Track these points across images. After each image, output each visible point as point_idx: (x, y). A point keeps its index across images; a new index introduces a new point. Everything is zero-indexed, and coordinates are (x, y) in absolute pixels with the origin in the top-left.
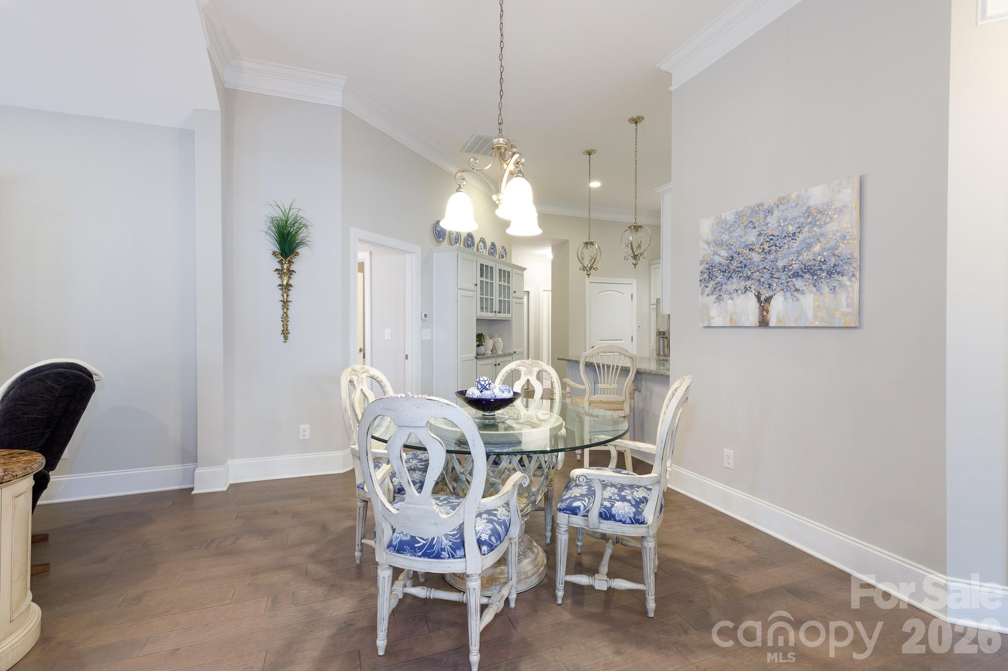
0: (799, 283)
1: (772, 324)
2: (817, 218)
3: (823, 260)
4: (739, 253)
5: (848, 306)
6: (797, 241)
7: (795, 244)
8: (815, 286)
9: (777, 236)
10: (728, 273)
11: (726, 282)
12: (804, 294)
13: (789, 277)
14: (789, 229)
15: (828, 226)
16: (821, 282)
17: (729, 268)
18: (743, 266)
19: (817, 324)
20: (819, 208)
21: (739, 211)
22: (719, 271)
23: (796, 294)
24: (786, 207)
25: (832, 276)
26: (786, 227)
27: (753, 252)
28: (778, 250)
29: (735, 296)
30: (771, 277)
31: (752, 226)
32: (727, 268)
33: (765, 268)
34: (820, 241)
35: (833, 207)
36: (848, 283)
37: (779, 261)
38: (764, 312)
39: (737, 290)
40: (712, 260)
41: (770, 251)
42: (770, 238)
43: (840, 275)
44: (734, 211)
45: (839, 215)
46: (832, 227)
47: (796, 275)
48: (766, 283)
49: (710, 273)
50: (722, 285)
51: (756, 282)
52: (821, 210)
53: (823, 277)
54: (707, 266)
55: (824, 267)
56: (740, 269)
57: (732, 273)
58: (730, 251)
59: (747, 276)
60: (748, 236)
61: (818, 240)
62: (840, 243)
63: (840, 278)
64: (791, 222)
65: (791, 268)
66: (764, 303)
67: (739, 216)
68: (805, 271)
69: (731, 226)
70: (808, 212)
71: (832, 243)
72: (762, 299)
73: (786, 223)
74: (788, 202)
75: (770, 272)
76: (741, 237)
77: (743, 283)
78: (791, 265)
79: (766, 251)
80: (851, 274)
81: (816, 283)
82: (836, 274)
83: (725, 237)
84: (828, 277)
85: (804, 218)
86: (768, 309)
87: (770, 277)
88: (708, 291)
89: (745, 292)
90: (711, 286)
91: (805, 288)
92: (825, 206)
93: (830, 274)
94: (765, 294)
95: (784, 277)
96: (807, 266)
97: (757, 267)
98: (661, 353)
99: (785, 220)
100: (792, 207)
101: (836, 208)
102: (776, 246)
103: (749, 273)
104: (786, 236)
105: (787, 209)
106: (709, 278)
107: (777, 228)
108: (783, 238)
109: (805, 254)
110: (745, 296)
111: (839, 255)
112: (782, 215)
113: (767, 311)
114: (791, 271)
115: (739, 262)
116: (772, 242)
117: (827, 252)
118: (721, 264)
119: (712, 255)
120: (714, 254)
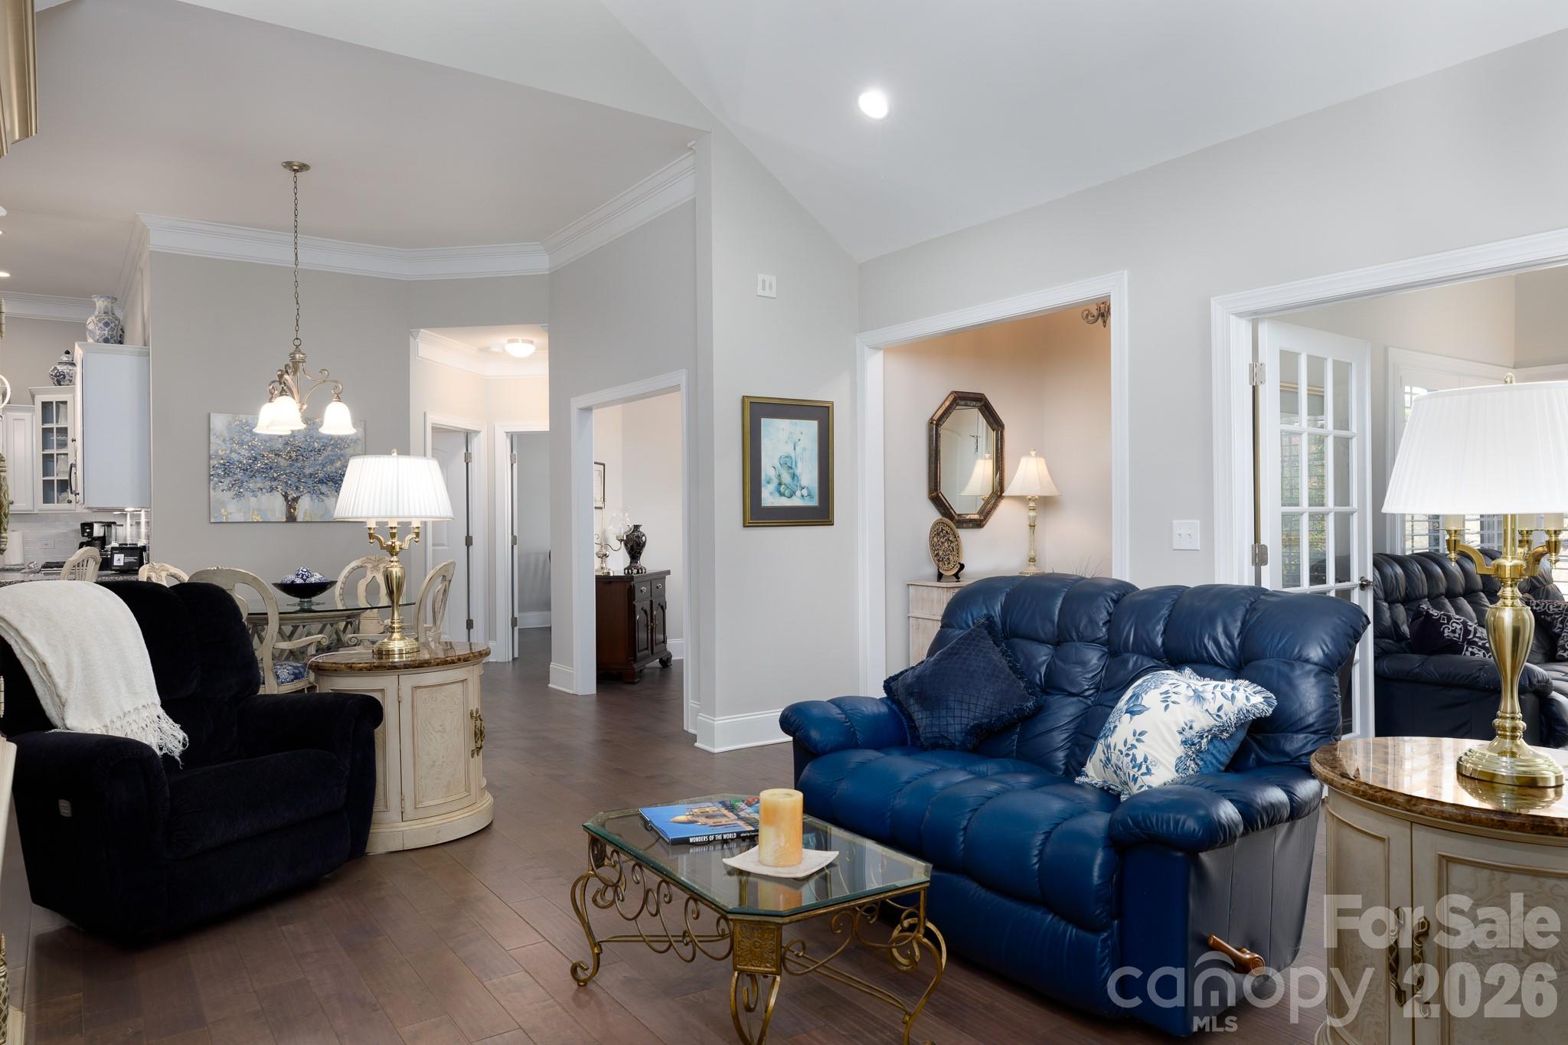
0: (324, 488)
1: (299, 519)
2: (338, 442)
4: (263, 456)
6: (322, 456)
7: (320, 458)
9: (304, 448)
10: (250, 472)
11: (248, 480)
13: (315, 483)
15: (347, 450)
17: (251, 468)
18: (268, 468)
22: (238, 469)
23: (321, 496)
27: (280, 457)
28: (305, 460)
29: (259, 494)
30: (299, 481)
32: (248, 467)
33: (292, 473)
34: (340, 460)
37: (306, 469)
38: (292, 509)
39: (261, 489)
40: (228, 456)
41: (297, 459)
45: (354, 444)
46: (349, 452)
47: (321, 482)
48: (293, 485)
49: (226, 469)
50: (242, 482)
51: (283, 483)
54: (222, 461)
56: (265, 470)
57: (255, 472)
58: (252, 452)
59: (273, 477)
60: (274, 443)
61: (339, 458)
64: (317, 440)
65: (317, 476)
66: (291, 503)
68: (328, 479)
72: (289, 498)
73: (313, 440)
75: (297, 476)
76: (266, 441)
77: (268, 483)
78: (317, 474)
79: (293, 458)
83: (246, 438)
85: (328, 440)
86: (296, 507)
87: (297, 481)
88: (222, 486)
89: (271, 491)
90: (228, 482)
91: (328, 492)
94: (293, 494)
95: (310, 482)
96: (331, 477)
97: (284, 470)
99: (311, 437)
101: (352, 439)
102: (303, 456)
103: (275, 475)
104: (312, 450)
106: (225, 474)
107: (303, 442)
108: (310, 451)
109: (329, 467)
110: (271, 495)
112: (308, 432)
113: (295, 509)
114: (316, 478)
115: (264, 463)
116: (299, 452)
118: (241, 462)
119: (228, 452)
120: (231, 451)
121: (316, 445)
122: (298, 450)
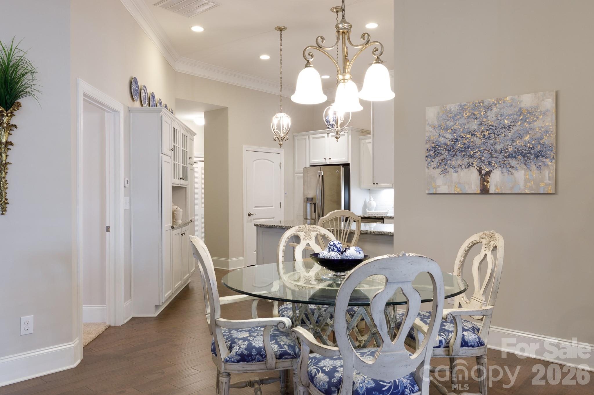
0: (513, 162)
1: (492, 191)
2: (527, 117)
3: (531, 146)
4: (463, 137)
5: (550, 179)
6: (511, 132)
7: (510, 134)
8: (525, 165)
9: (495, 126)
10: (453, 152)
11: (451, 158)
12: (517, 170)
13: (506, 157)
14: (505, 122)
15: (535, 123)
16: (530, 162)
17: (454, 148)
18: (466, 147)
19: (527, 191)
20: (529, 110)
21: (463, 104)
22: (444, 150)
23: (510, 169)
24: (503, 106)
25: (539, 158)
26: (502, 121)
27: (475, 137)
28: (497, 137)
29: (459, 170)
30: (491, 157)
31: (474, 117)
32: (451, 148)
33: (485, 150)
34: (529, 133)
35: (539, 110)
36: (550, 163)
37: (497, 145)
38: (485, 182)
39: (461, 166)
40: (437, 141)
41: (489, 137)
42: (489, 127)
43: (544, 157)
44: (458, 104)
45: (543, 116)
46: (537, 124)
47: (511, 156)
48: (486, 161)
49: (436, 150)
50: (447, 161)
51: (478, 159)
52: (530, 111)
53: (532, 159)
54: (433, 145)
55: (532, 152)
56: (463, 149)
57: (457, 152)
58: (454, 135)
59: (470, 155)
60: (471, 125)
61: (528, 132)
62: (544, 135)
63: (544, 160)
64: (507, 118)
65: (507, 150)
66: (485, 177)
67: (462, 109)
68: (518, 153)
69: (456, 115)
70: (520, 112)
71: (538, 135)
72: (483, 173)
73: (503, 118)
74: (504, 102)
75: (489, 153)
76: (465, 124)
77: (466, 160)
78: (507, 149)
79: (486, 137)
80: (552, 157)
81: (527, 163)
82: (541, 157)
83: (450, 123)
84: (535, 158)
85: (517, 116)
86: (488, 180)
87: (489, 157)
88: (434, 165)
89: (468, 167)
90: (437, 162)
91: (517, 166)
92: (533, 109)
93: (537, 156)
94: (486, 169)
95: (501, 157)
96: (520, 150)
97: (478, 148)
98: (309, 217)
99: (502, 115)
100: (507, 107)
101: (541, 111)
102: (495, 134)
103: (472, 153)
104: (502, 127)
105: (504, 108)
106: (435, 155)
107: (495, 121)
108: (501, 129)
109: (518, 142)
110: (468, 170)
111: (543, 144)
112: (499, 111)
113: (488, 182)
114: (506, 153)
115: (463, 143)
116: (491, 130)
117: (534, 141)
118: (446, 144)
119: (437, 136)
120: (440, 136)
121: (506, 122)
122: (491, 129)
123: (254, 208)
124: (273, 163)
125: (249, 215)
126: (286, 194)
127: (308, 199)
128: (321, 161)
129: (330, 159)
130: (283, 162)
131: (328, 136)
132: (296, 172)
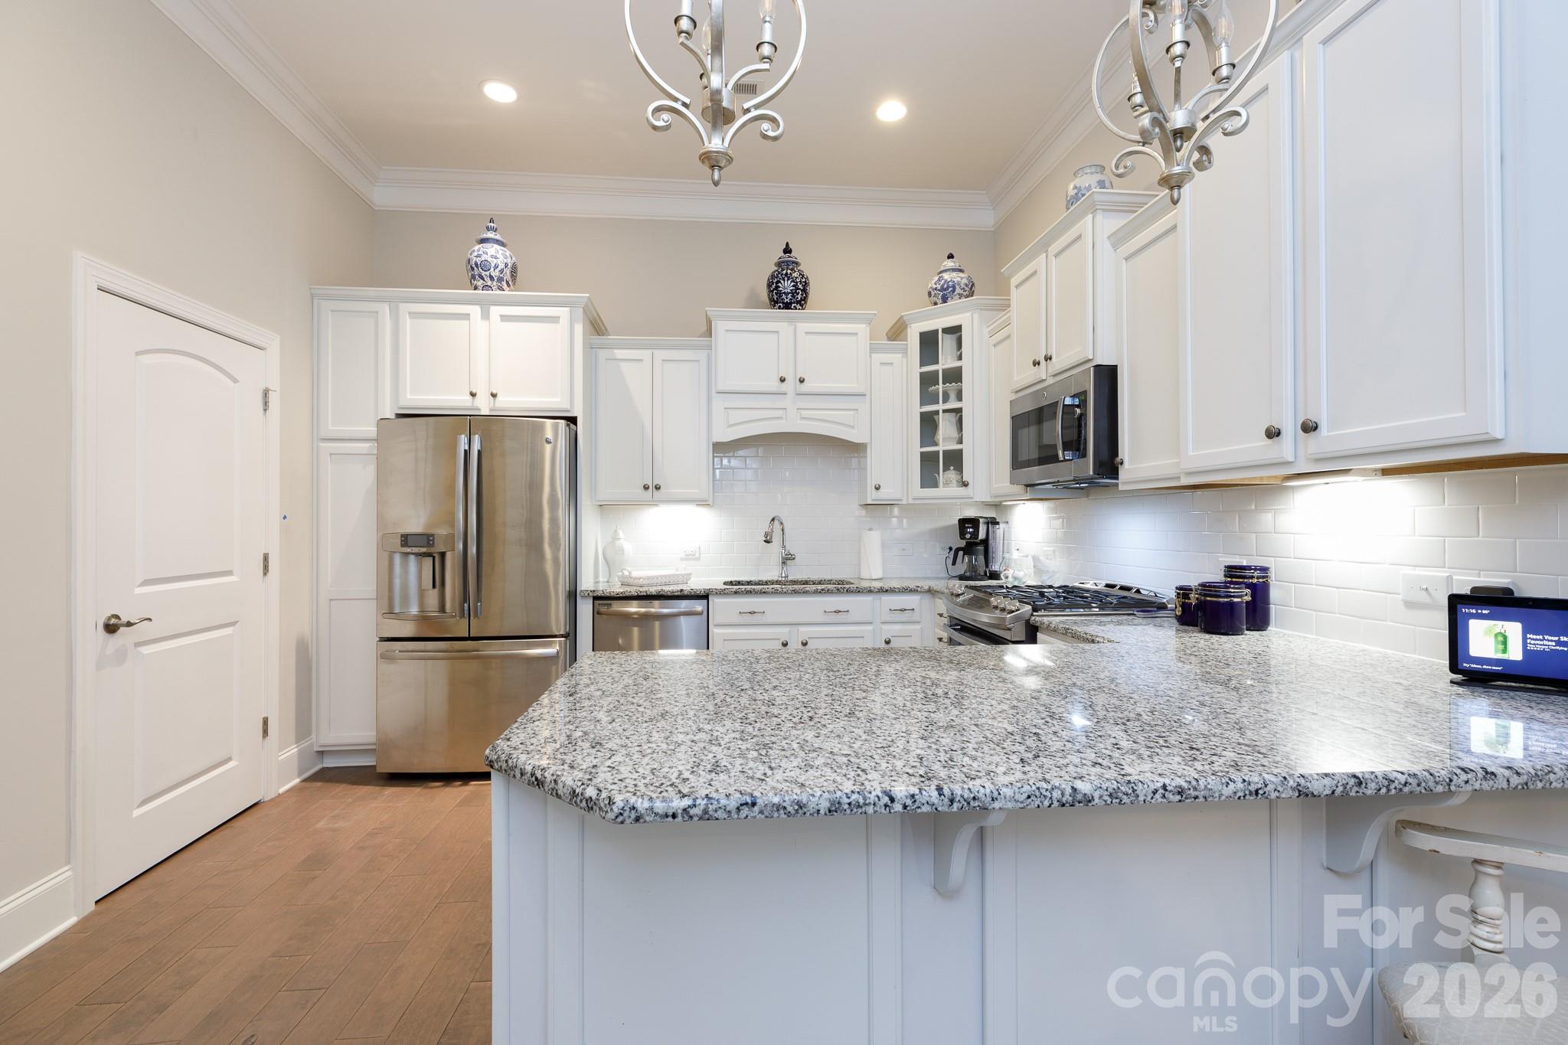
123: (138, 591)
124: (235, 381)
125: (111, 628)
126: (285, 517)
127: (406, 539)
128: (452, 398)
129: (494, 395)
130: (274, 384)
131: (486, 316)
132: (323, 434)
